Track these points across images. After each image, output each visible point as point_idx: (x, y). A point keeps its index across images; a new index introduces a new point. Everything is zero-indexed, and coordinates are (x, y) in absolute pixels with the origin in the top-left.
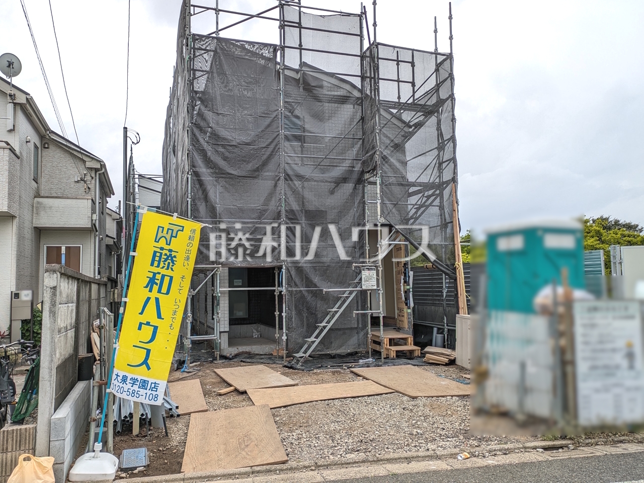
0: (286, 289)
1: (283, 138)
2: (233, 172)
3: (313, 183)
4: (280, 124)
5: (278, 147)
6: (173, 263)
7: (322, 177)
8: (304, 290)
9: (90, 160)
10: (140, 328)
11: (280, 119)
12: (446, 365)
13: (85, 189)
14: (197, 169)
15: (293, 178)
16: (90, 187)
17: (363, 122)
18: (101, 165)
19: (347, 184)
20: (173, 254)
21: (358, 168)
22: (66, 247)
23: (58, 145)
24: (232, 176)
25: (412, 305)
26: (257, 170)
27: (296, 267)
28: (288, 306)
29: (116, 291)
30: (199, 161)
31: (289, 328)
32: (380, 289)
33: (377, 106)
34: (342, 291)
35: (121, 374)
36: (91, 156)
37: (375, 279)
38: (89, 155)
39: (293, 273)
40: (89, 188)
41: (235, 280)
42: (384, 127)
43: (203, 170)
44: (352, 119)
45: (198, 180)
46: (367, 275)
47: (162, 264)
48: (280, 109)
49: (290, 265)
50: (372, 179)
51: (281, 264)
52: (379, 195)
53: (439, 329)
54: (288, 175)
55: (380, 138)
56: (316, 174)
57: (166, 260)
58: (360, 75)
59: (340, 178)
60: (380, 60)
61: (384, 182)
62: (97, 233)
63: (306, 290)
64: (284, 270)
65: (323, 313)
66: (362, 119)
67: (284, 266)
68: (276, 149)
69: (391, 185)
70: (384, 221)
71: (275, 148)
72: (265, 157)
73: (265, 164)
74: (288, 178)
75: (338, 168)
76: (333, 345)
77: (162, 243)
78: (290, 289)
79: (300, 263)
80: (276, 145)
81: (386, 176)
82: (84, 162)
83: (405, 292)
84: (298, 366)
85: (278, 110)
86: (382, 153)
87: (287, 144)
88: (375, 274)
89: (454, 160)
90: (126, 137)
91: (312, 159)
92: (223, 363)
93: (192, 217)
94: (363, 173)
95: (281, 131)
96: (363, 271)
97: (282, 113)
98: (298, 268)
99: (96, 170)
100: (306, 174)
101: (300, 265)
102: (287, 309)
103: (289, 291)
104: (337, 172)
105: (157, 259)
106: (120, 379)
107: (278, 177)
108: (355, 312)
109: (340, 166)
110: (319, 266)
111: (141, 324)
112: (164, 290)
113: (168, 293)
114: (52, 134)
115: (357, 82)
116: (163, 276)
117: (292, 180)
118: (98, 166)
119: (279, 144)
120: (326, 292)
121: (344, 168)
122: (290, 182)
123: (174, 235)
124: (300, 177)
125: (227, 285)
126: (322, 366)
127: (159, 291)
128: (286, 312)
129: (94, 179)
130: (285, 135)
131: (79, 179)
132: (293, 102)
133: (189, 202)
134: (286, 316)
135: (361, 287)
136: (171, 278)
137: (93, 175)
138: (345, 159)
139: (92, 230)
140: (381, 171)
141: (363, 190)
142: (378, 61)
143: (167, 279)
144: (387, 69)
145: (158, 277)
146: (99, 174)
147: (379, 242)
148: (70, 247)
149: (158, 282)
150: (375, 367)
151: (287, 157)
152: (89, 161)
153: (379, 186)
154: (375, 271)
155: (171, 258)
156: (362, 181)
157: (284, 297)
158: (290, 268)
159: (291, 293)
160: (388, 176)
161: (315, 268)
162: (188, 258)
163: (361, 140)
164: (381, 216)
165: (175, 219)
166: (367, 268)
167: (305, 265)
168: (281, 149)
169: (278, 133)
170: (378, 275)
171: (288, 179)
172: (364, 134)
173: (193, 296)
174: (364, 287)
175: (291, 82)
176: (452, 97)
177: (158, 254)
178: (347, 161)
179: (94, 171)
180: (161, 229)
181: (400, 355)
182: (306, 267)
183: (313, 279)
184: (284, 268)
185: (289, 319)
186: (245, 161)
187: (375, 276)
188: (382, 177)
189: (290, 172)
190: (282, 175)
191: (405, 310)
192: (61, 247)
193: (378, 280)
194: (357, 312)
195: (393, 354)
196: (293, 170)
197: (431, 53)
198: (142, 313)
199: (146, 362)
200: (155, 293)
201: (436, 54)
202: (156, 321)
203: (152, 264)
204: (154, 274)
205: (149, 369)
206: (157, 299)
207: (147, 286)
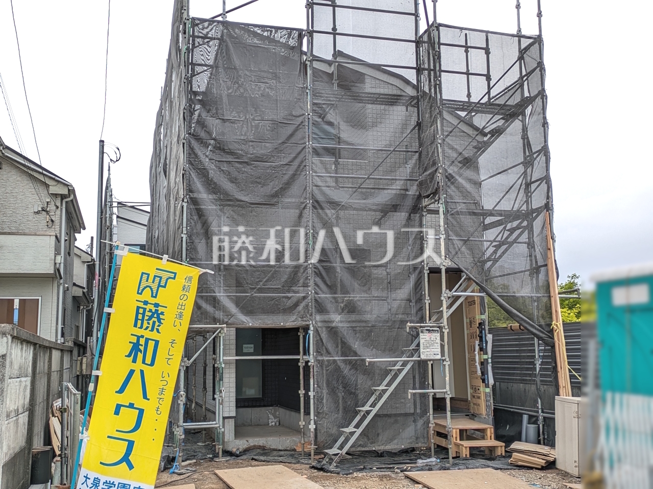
0: (315, 358)
1: (311, 152)
2: (243, 198)
3: (352, 212)
4: (307, 134)
5: (304, 164)
6: (159, 322)
7: (364, 203)
8: (339, 360)
9: (54, 183)
10: (117, 412)
11: (307, 127)
12: (543, 469)
13: (47, 222)
14: (195, 195)
15: (324, 205)
16: (53, 219)
17: (419, 130)
18: (69, 190)
19: (398, 214)
20: (160, 309)
21: (413, 190)
22: (20, 300)
23: (13, 163)
24: (242, 203)
25: (491, 382)
26: (276, 195)
27: (329, 327)
28: (318, 382)
29: (85, 360)
30: (198, 184)
31: (318, 413)
32: (445, 360)
33: (439, 107)
34: (393, 361)
35: (92, 476)
36: (56, 178)
37: (439, 345)
38: (54, 177)
39: (324, 335)
40: (52, 221)
41: (244, 346)
42: (448, 135)
43: (203, 195)
44: (405, 125)
45: (197, 209)
46: (428, 339)
47: (145, 325)
48: (307, 114)
49: (319, 324)
50: (432, 207)
51: (307, 323)
52: (442, 229)
53: (530, 417)
54: (317, 202)
55: (443, 151)
56: (356, 199)
57: (150, 318)
58: (415, 66)
59: (387, 205)
60: (441, 46)
61: (450, 210)
62: (62, 281)
63: (342, 360)
64: (311, 332)
65: (365, 392)
66: (419, 125)
67: (311, 326)
68: (302, 167)
69: (459, 214)
70: (450, 264)
71: (299, 166)
72: (286, 177)
73: (288, 185)
74: (317, 205)
75: (386, 191)
76: (380, 437)
77: (147, 293)
78: (320, 358)
79: (333, 321)
80: (302, 162)
81: (452, 202)
82: (47, 186)
83: (482, 364)
84: (332, 468)
85: (304, 115)
86: (446, 171)
87: (316, 160)
88: (439, 338)
89: (547, 179)
90: (102, 153)
91: (351, 180)
92: (227, 461)
93: (188, 260)
94: (419, 198)
95: (307, 143)
96: (421, 334)
97: (309, 118)
98: (331, 330)
99: (63, 197)
100: (342, 200)
101: (334, 325)
102: (316, 386)
103: (319, 360)
104: (384, 197)
105: (140, 317)
106: (90, 482)
107: (304, 205)
108: (410, 391)
109: (388, 189)
110: (360, 327)
111: (118, 407)
112: (148, 361)
113: (152, 364)
114: (7, 150)
115: (411, 76)
116: (147, 340)
117: (322, 208)
118: (65, 192)
119: (305, 159)
120: (370, 363)
121: (394, 192)
122: (320, 211)
123: (163, 284)
124: (334, 204)
125: (234, 351)
126: (364, 468)
127: (144, 362)
128: (314, 391)
129: (59, 209)
130: (313, 149)
131: (40, 209)
132: (324, 104)
133: (184, 239)
134: (314, 396)
135: (419, 357)
136: (157, 342)
137: (59, 204)
138: (396, 179)
139: (55, 277)
140: (445, 196)
141: (421, 221)
142: (439, 48)
143: (151, 345)
144: (451, 58)
145: (142, 341)
146: (67, 202)
147: (443, 293)
148: (25, 299)
149: (142, 348)
150: (440, 470)
151: (316, 178)
152: (54, 186)
153: (442, 216)
154: (439, 334)
155: (157, 315)
156: (419, 209)
157: (311, 370)
158: (319, 329)
159: (321, 363)
160: (455, 202)
161: (355, 329)
162: (180, 316)
163: (418, 154)
164: (446, 257)
165: (164, 262)
166: (427, 330)
167: (340, 325)
168: (307, 167)
169: (303, 146)
170: (442, 339)
171: (318, 207)
172: (421, 145)
173: (187, 367)
174: (423, 357)
175: (321, 77)
176: (542, 94)
177: (141, 311)
178: (398, 182)
179: (60, 199)
180: (145, 276)
181: (476, 453)
182: (343, 327)
183: (352, 345)
184: (312, 328)
185: (318, 400)
186: (259, 183)
187: (438, 341)
188: (446, 203)
189: (320, 198)
190: (310, 202)
191: (482, 389)
192: (14, 299)
193: (442, 346)
194: (414, 391)
195: (465, 453)
196: (324, 194)
197: (513, 36)
198: (121, 391)
199: (126, 459)
200: (138, 366)
201: (519, 36)
202: (140, 403)
203: (135, 325)
204: (139, 338)
205: (131, 467)
206: (142, 372)
207: (129, 356)
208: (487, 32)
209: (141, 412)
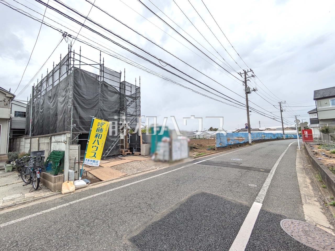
1: (100, 100)
2: (86, 107)
4: (99, 96)
6: (102, 131)
9: (8, 94)
10: (93, 148)
12: (139, 155)
13: (5, 104)
15: (103, 110)
18: (14, 96)
20: (102, 129)
21: (119, 110)
25: (129, 142)
26: (93, 107)
30: (76, 103)
32: (124, 139)
40: (7, 104)
43: (77, 106)
44: (118, 98)
45: (75, 108)
47: (99, 131)
50: (123, 113)
53: (134, 148)
57: (100, 130)
65: (109, 145)
66: (120, 98)
71: (98, 102)
72: (95, 104)
73: (95, 106)
77: (99, 126)
82: (5, 94)
83: (128, 140)
85: (99, 92)
94: (120, 111)
99: (11, 98)
105: (98, 130)
107: (99, 110)
111: (93, 147)
112: (100, 138)
113: (101, 138)
115: (118, 89)
116: (99, 134)
117: (102, 111)
123: (103, 124)
124: (105, 110)
126: (110, 158)
127: (98, 138)
133: (72, 114)
136: (102, 135)
141: (120, 115)
142: (125, 86)
143: (100, 135)
145: (98, 134)
149: (98, 136)
151: (101, 105)
153: (125, 115)
155: (102, 130)
156: (119, 113)
162: (106, 130)
163: (120, 103)
165: (103, 121)
169: (99, 98)
172: (120, 101)
174: (121, 138)
177: (98, 129)
179: (9, 98)
180: (99, 123)
186: (89, 104)
189: (102, 109)
191: (128, 144)
195: (126, 154)
198: (93, 144)
199: (94, 156)
200: (97, 139)
201: (136, 86)
202: (97, 146)
203: (97, 132)
204: (97, 134)
205: (95, 157)
206: (98, 140)
207: (95, 137)
208: (131, 84)
209: (97, 147)
